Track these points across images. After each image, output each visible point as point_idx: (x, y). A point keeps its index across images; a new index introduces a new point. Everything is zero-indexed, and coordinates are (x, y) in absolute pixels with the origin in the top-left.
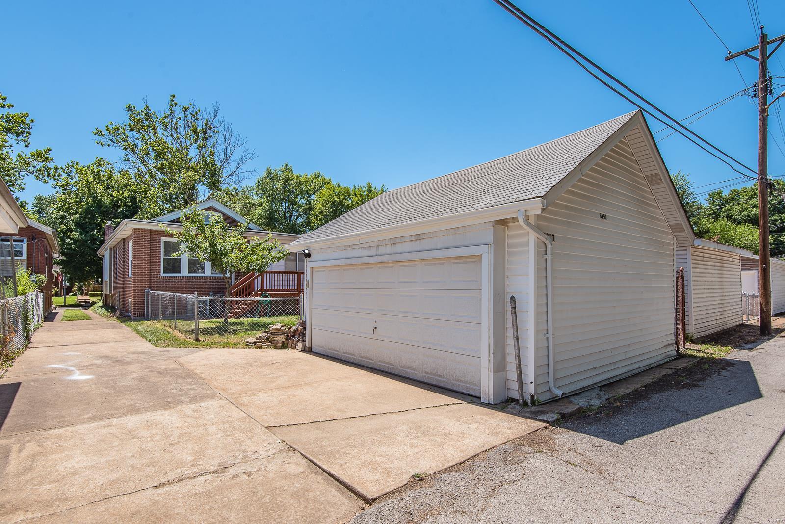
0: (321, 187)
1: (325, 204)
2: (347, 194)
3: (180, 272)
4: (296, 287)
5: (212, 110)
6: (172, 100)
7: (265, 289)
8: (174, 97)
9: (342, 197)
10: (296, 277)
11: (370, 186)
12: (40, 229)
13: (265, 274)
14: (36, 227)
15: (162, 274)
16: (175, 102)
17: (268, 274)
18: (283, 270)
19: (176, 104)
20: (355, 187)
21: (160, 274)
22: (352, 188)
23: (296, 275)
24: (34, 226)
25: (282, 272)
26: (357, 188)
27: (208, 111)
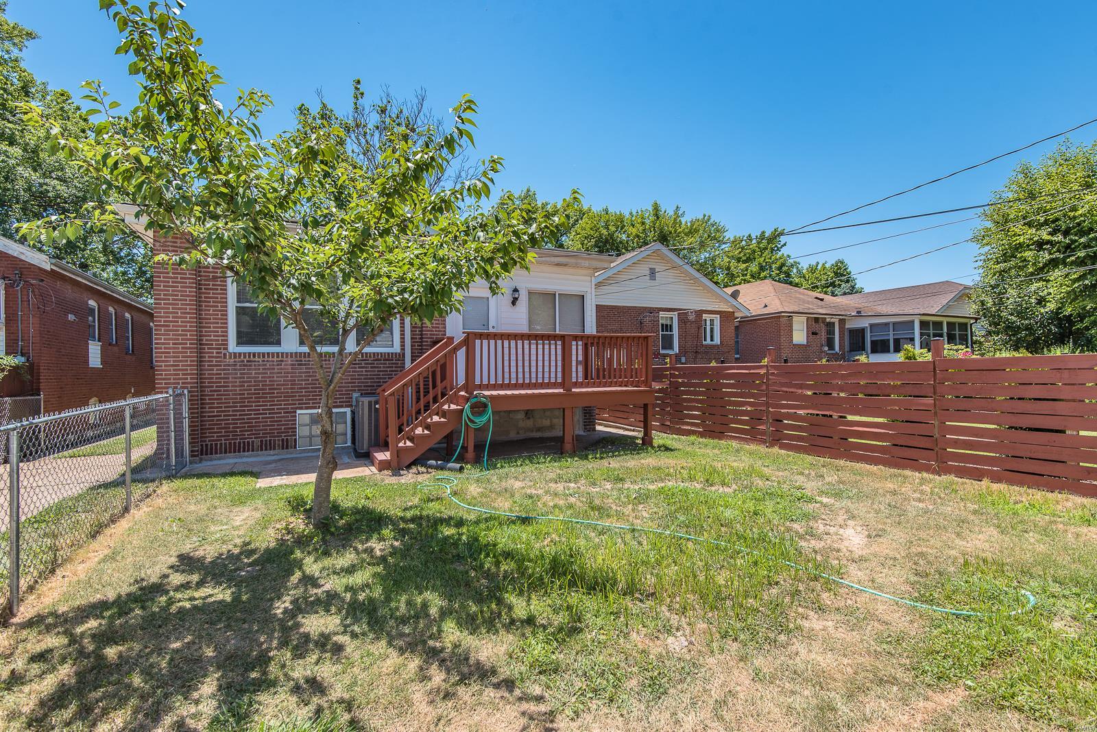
0: (577, 221)
1: (586, 242)
2: (620, 223)
3: (278, 343)
4: (560, 375)
5: (415, 101)
6: (357, 89)
7: (478, 382)
8: (358, 82)
9: (613, 229)
10: (559, 347)
11: (656, 208)
12: (23, 258)
13: (478, 342)
14: (15, 255)
15: (233, 347)
16: (361, 91)
17: (485, 342)
18: (524, 329)
19: (362, 94)
20: (631, 214)
21: (226, 349)
22: (627, 216)
23: (559, 343)
24: (10, 252)
25: (522, 337)
26: (634, 213)
27: (409, 105)
